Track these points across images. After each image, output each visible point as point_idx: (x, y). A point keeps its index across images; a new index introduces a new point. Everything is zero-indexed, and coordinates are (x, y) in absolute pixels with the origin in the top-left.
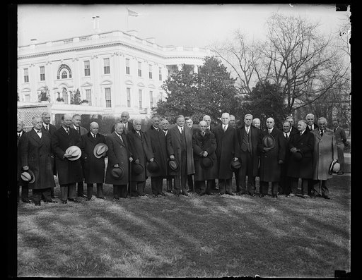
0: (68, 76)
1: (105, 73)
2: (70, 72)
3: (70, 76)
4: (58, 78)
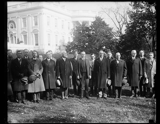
2: (15, 25)
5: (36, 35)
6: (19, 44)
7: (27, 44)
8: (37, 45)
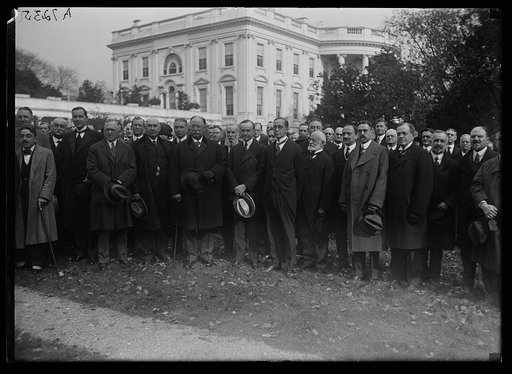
0: (178, 71)
1: (227, 65)
2: (180, 65)
3: (181, 71)
4: (165, 73)
5: (230, 90)
6: (188, 109)
7: (206, 111)
8: (230, 112)
